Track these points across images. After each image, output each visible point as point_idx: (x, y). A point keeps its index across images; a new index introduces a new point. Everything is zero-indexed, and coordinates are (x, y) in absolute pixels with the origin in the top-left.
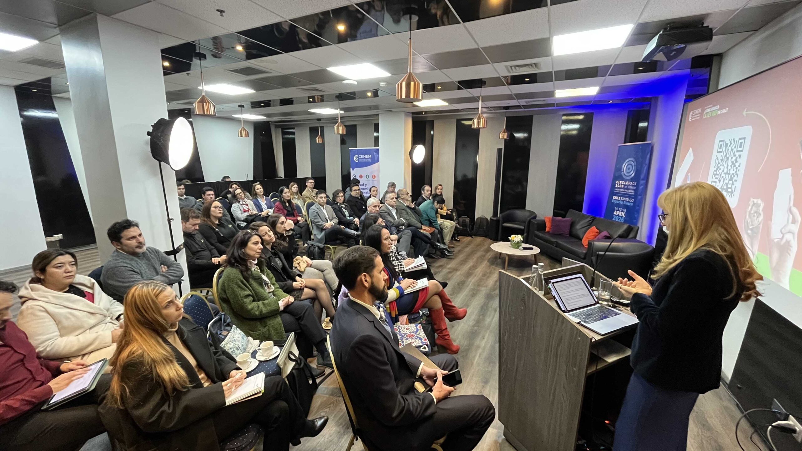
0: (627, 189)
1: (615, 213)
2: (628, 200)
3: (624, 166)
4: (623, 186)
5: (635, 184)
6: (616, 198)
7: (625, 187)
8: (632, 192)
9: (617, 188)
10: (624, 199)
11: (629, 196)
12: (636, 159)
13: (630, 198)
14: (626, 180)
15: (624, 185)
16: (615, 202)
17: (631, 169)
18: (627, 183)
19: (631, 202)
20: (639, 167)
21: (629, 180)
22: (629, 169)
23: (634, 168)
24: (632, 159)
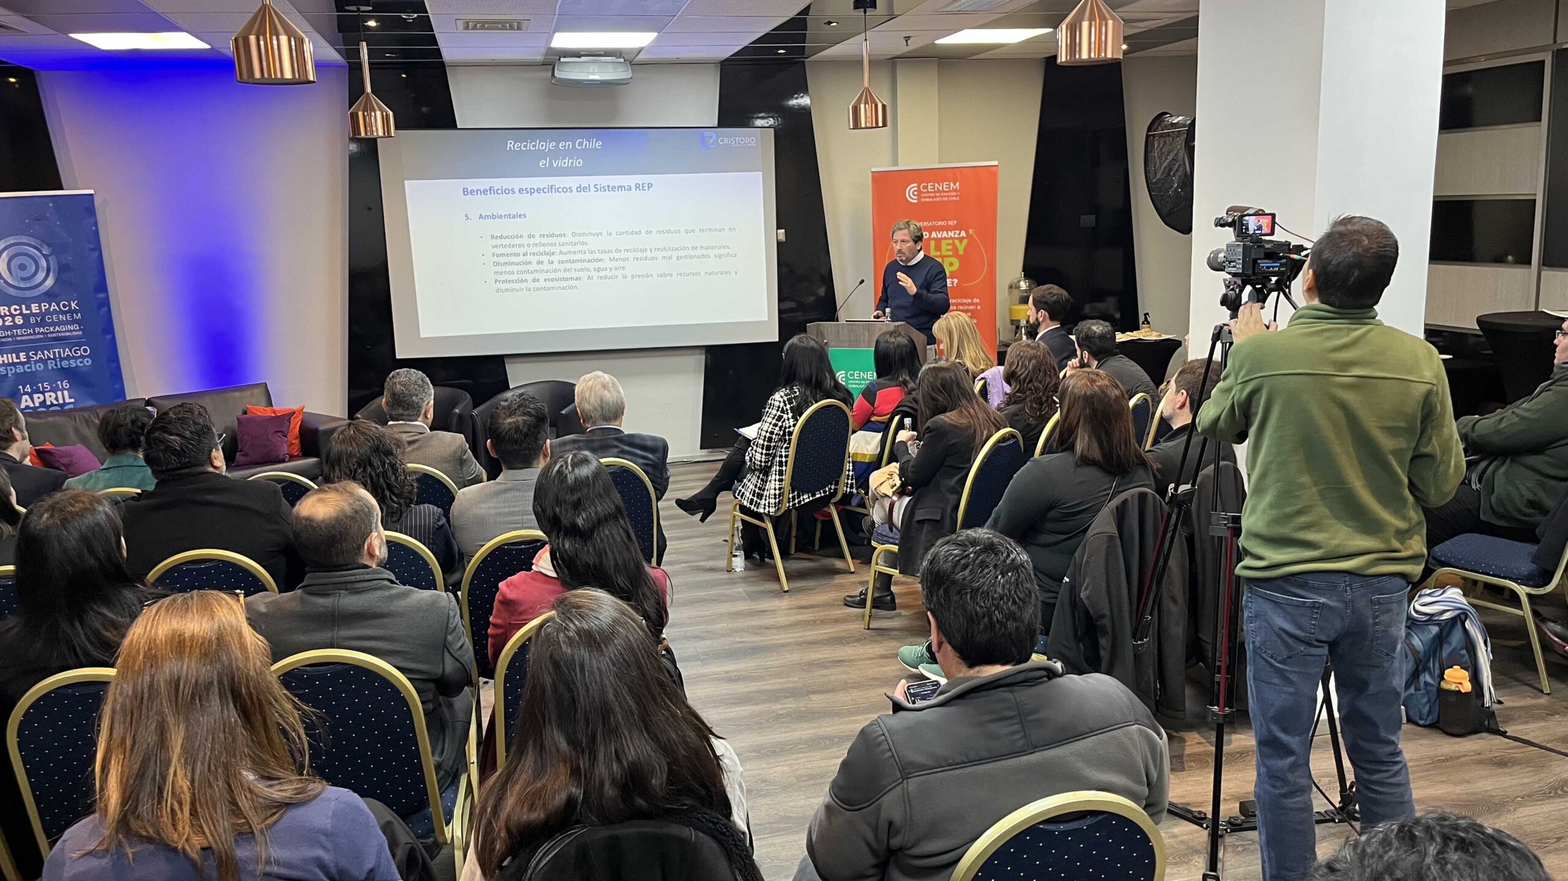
0: (43, 324)
1: (25, 402)
2: (67, 353)
3: (2, 262)
4: (19, 320)
5: (69, 306)
7: (32, 320)
8: (73, 330)
10: (45, 354)
11: (68, 341)
13: (71, 346)
14: (26, 302)
15: (25, 316)
16: (7, 372)
17: (31, 267)
18: (35, 308)
19: (81, 358)
20: (69, 258)
21: (38, 300)
22: (22, 267)
23: (44, 263)
24: (24, 239)
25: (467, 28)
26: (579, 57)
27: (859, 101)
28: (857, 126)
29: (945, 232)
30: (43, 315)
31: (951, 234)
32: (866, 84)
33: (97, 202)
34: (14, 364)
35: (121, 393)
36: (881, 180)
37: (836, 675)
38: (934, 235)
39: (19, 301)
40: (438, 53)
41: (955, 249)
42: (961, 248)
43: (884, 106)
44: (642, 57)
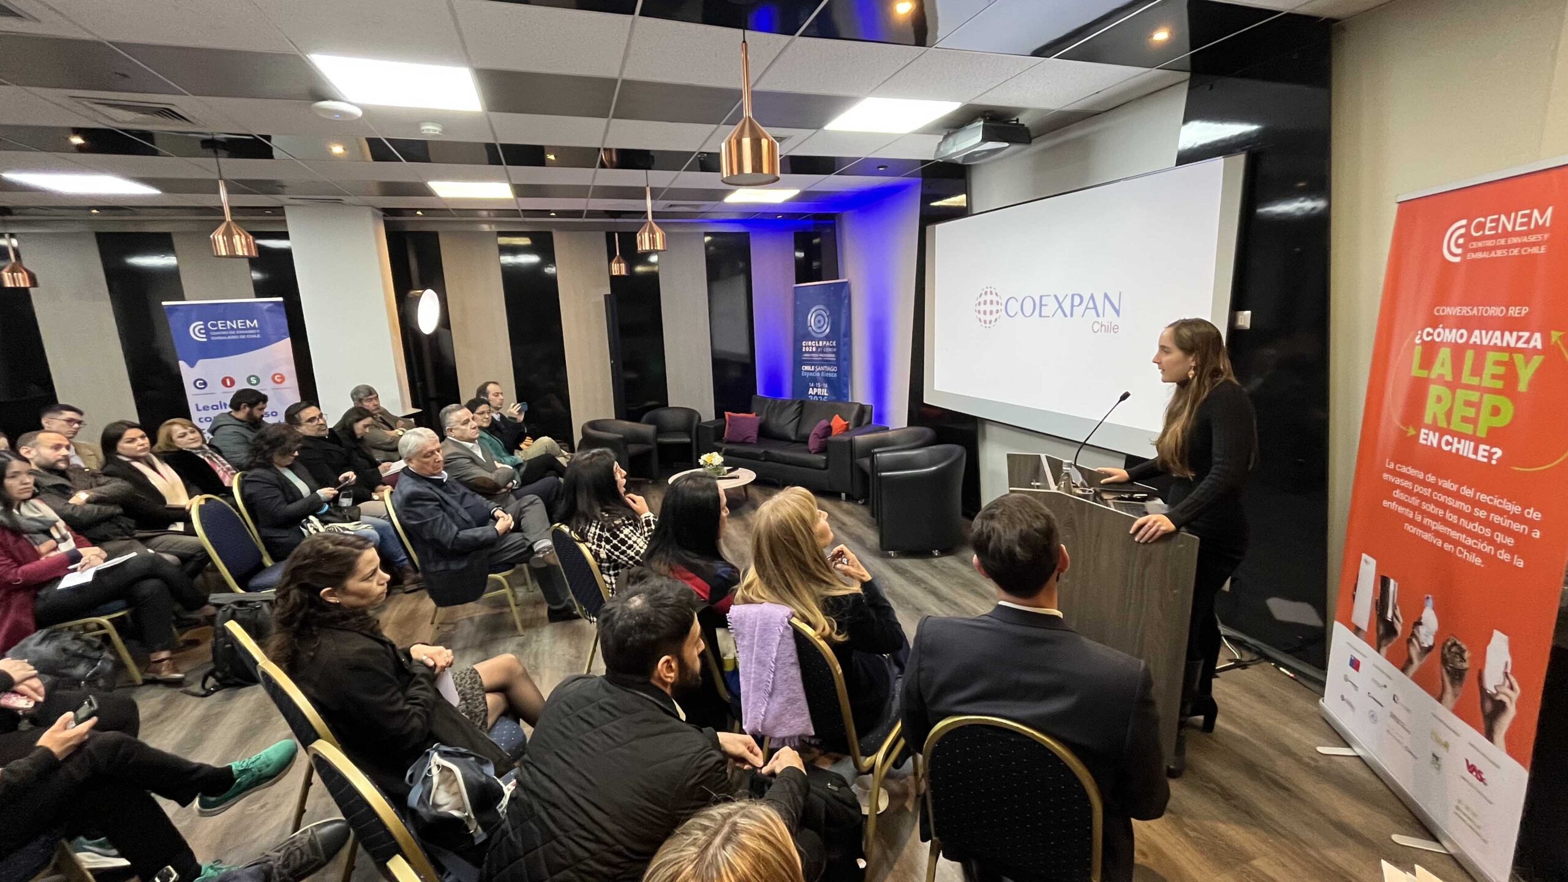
0: (822, 352)
1: (810, 391)
2: (829, 369)
3: (812, 319)
4: (814, 349)
5: (834, 344)
6: (807, 368)
7: (819, 350)
8: (831, 357)
9: (806, 352)
10: (822, 368)
11: (828, 363)
12: (828, 306)
13: (830, 365)
14: (819, 340)
15: (817, 348)
16: (808, 375)
17: (822, 322)
18: (821, 343)
19: (833, 373)
20: (837, 317)
21: (823, 339)
22: (819, 321)
23: (827, 320)
24: (822, 307)
29: (1498, 333)
30: (823, 347)
31: (1510, 339)
33: (852, 285)
34: (810, 372)
36: (1405, 216)
38: (1477, 337)
39: (816, 339)
41: (1510, 376)
42: (1526, 374)
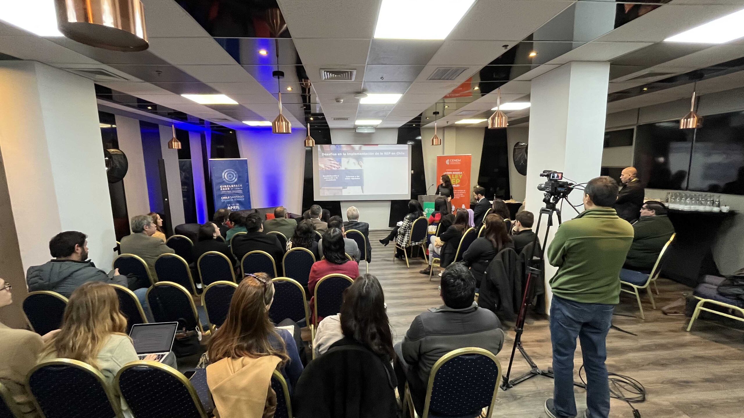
2: (239, 197)
3: (224, 175)
4: (228, 189)
5: (241, 186)
6: (224, 198)
7: (232, 189)
8: (240, 192)
9: (223, 191)
10: (235, 197)
11: (238, 194)
12: (235, 170)
17: (232, 176)
18: (232, 186)
19: (241, 198)
20: (241, 175)
21: (233, 184)
22: (230, 176)
23: (235, 175)
24: (231, 170)
25: (334, 119)
26: (362, 126)
27: (434, 138)
28: (433, 144)
29: (456, 172)
30: (234, 188)
31: (458, 173)
32: (436, 134)
33: (248, 162)
34: (227, 199)
35: (250, 207)
36: (439, 158)
37: (421, 293)
38: (453, 173)
39: (229, 184)
40: (328, 126)
41: (459, 177)
42: (461, 176)
43: (440, 140)
44: (378, 127)
